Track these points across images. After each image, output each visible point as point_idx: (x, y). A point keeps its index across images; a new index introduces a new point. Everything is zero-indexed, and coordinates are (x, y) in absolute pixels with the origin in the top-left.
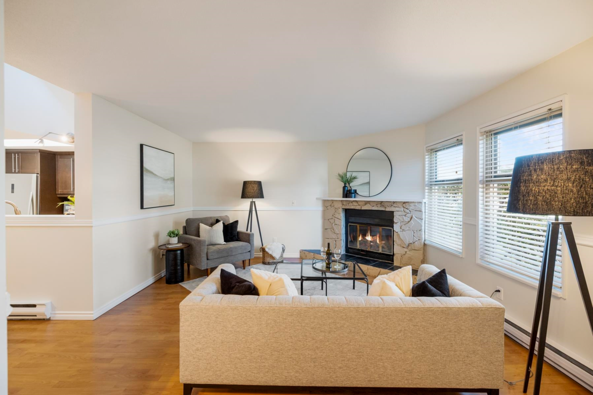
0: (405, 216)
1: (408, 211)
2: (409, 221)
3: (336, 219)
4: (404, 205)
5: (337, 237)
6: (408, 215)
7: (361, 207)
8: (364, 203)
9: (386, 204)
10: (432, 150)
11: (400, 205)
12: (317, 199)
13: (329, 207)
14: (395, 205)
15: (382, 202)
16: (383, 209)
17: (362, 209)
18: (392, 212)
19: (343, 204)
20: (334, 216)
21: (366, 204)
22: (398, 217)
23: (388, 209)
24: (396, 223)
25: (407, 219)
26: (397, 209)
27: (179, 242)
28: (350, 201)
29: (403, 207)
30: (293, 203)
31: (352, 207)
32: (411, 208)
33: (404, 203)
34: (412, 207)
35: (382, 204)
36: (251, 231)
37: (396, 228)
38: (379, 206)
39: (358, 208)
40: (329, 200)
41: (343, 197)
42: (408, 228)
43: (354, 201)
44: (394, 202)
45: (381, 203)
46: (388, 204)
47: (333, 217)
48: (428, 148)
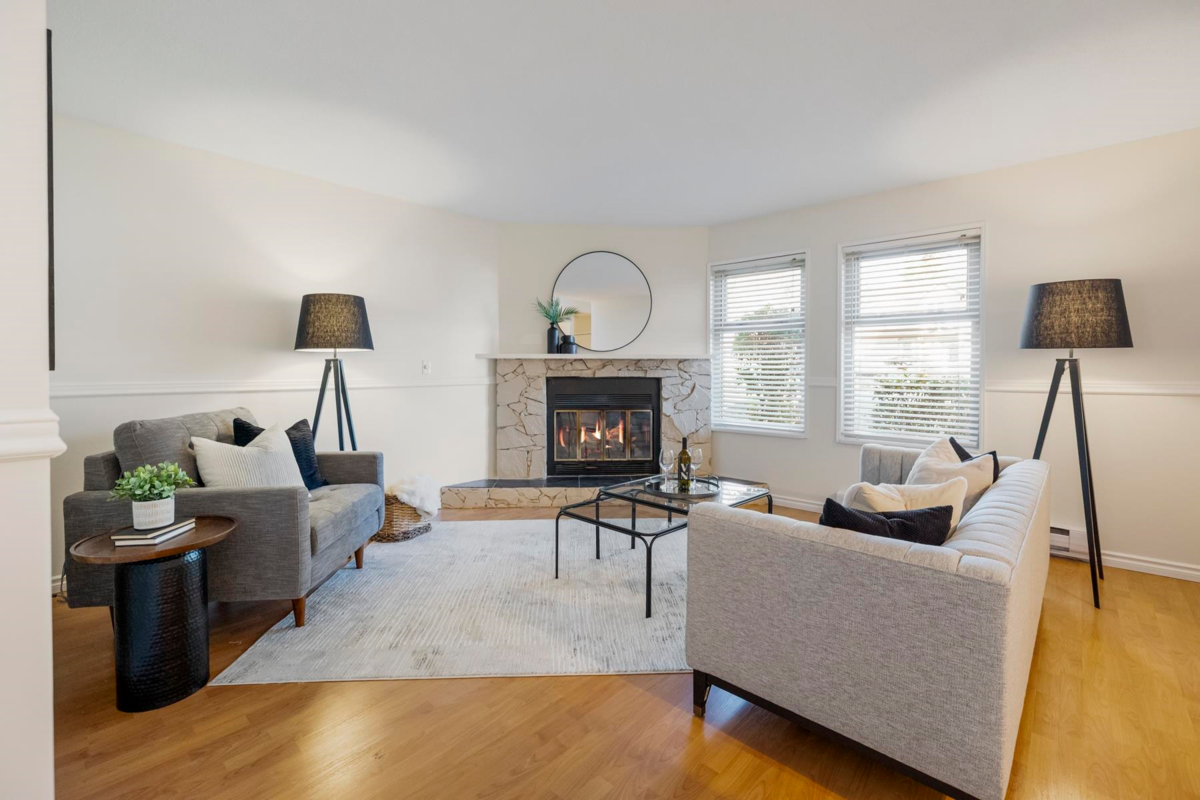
0: (682, 384)
1: (686, 376)
2: (689, 395)
3: (529, 401)
4: (681, 365)
5: (532, 443)
6: (687, 383)
7: (594, 373)
8: (600, 363)
9: (647, 364)
10: (719, 272)
11: (674, 366)
12: (478, 356)
13: (511, 376)
14: (663, 366)
15: (639, 360)
16: (640, 374)
17: (597, 376)
18: (658, 380)
19: (549, 368)
20: (526, 395)
21: (604, 366)
22: (669, 387)
23: (651, 374)
24: (667, 399)
25: (685, 391)
26: (668, 373)
27: (180, 516)
28: (566, 360)
29: (680, 369)
30: (425, 367)
31: (573, 374)
32: (693, 370)
33: (681, 361)
34: (694, 368)
35: (640, 364)
36: (354, 448)
37: (667, 408)
38: (632, 368)
39: (587, 374)
40: (510, 360)
41: (550, 351)
42: (687, 407)
43: (575, 360)
44: (662, 361)
45: (636, 364)
46: (651, 364)
47: (523, 399)
48: (717, 269)
